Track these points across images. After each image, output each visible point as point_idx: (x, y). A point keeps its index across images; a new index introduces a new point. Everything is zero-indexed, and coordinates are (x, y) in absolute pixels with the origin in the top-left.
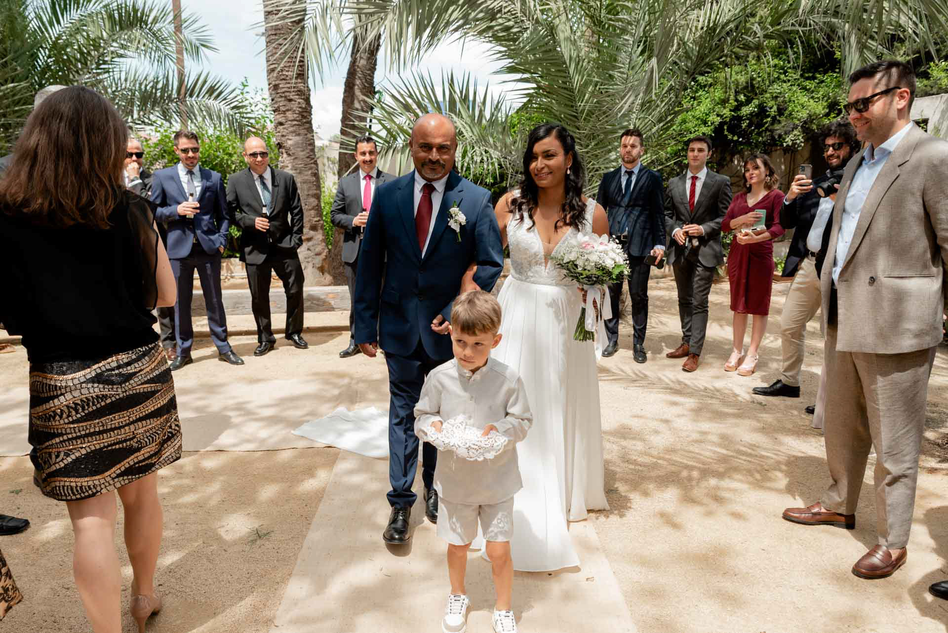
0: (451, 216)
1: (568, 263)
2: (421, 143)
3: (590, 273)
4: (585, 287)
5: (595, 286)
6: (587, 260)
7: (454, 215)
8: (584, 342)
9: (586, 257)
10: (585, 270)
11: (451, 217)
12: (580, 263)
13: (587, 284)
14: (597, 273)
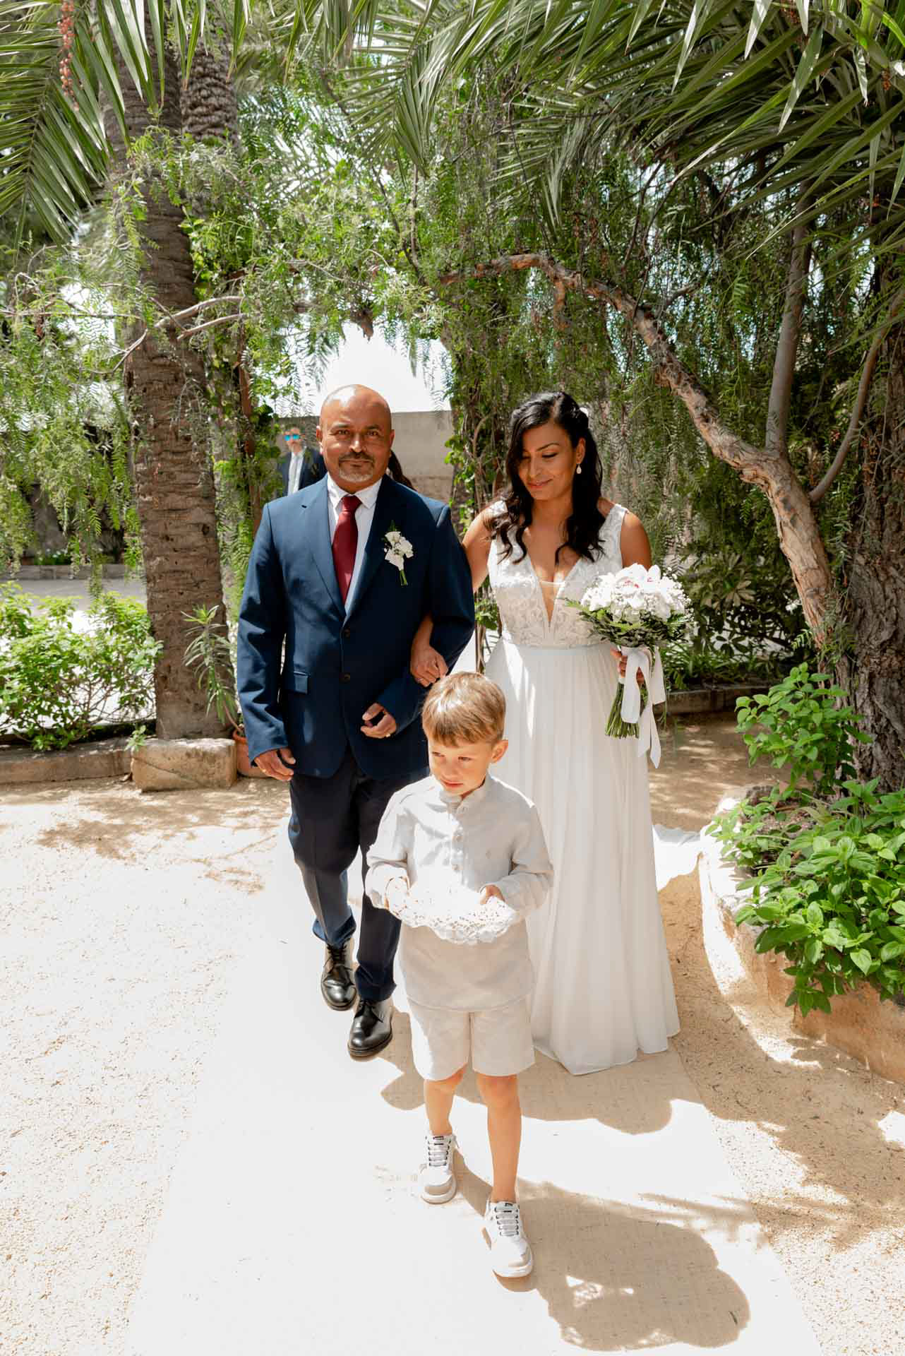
0: (389, 544)
1: (596, 611)
2: (337, 427)
3: (631, 627)
4: (625, 650)
5: (640, 648)
6: (628, 606)
7: (392, 543)
8: (623, 738)
9: (625, 603)
10: (624, 622)
11: (389, 546)
12: (617, 612)
13: (626, 645)
14: (644, 628)
